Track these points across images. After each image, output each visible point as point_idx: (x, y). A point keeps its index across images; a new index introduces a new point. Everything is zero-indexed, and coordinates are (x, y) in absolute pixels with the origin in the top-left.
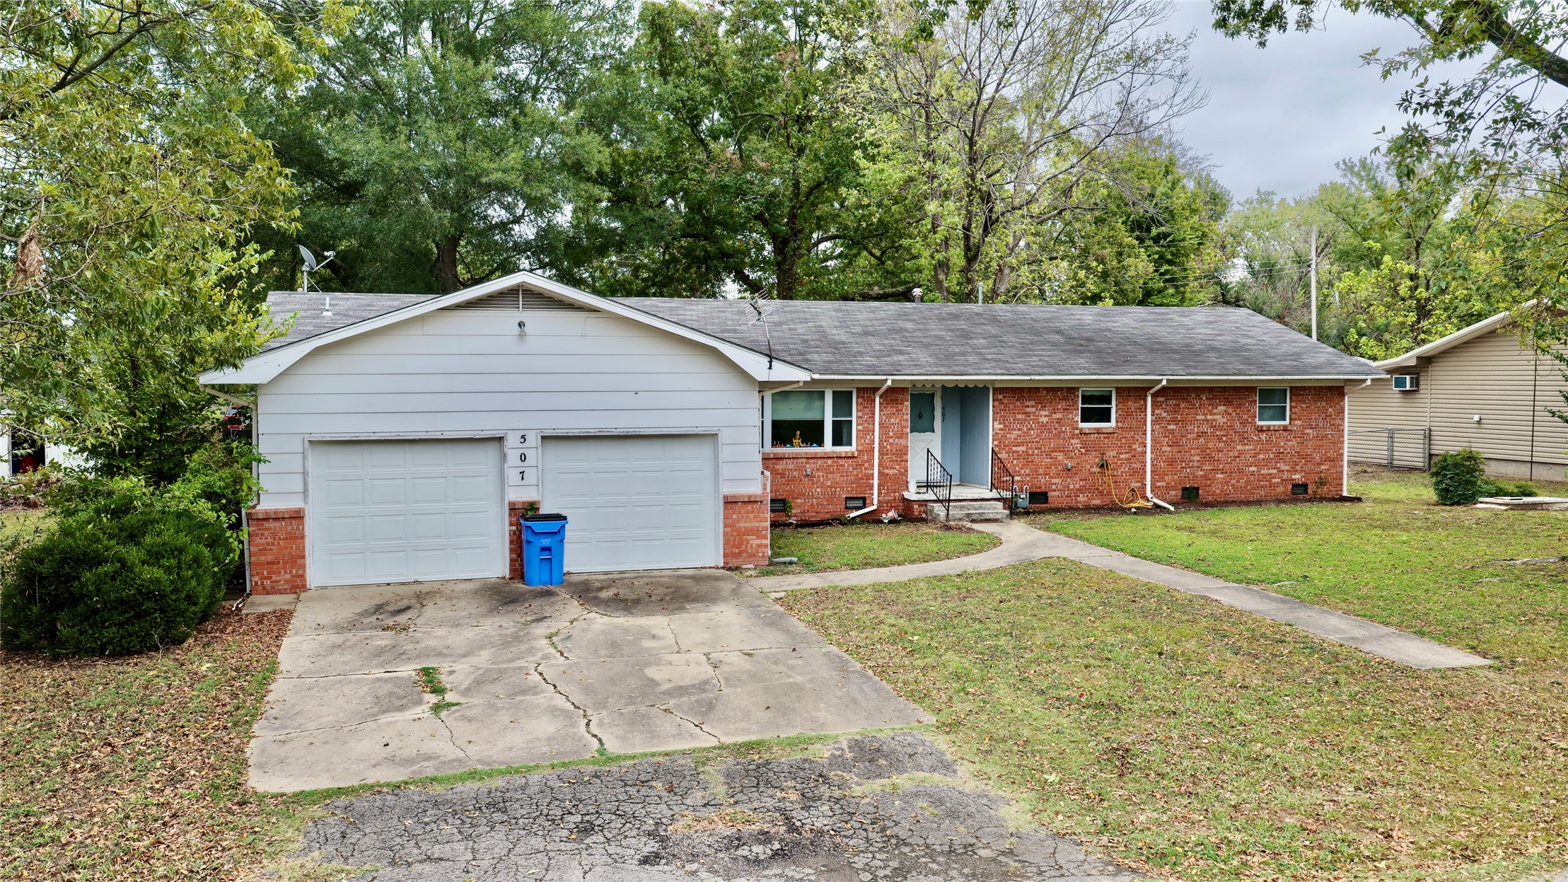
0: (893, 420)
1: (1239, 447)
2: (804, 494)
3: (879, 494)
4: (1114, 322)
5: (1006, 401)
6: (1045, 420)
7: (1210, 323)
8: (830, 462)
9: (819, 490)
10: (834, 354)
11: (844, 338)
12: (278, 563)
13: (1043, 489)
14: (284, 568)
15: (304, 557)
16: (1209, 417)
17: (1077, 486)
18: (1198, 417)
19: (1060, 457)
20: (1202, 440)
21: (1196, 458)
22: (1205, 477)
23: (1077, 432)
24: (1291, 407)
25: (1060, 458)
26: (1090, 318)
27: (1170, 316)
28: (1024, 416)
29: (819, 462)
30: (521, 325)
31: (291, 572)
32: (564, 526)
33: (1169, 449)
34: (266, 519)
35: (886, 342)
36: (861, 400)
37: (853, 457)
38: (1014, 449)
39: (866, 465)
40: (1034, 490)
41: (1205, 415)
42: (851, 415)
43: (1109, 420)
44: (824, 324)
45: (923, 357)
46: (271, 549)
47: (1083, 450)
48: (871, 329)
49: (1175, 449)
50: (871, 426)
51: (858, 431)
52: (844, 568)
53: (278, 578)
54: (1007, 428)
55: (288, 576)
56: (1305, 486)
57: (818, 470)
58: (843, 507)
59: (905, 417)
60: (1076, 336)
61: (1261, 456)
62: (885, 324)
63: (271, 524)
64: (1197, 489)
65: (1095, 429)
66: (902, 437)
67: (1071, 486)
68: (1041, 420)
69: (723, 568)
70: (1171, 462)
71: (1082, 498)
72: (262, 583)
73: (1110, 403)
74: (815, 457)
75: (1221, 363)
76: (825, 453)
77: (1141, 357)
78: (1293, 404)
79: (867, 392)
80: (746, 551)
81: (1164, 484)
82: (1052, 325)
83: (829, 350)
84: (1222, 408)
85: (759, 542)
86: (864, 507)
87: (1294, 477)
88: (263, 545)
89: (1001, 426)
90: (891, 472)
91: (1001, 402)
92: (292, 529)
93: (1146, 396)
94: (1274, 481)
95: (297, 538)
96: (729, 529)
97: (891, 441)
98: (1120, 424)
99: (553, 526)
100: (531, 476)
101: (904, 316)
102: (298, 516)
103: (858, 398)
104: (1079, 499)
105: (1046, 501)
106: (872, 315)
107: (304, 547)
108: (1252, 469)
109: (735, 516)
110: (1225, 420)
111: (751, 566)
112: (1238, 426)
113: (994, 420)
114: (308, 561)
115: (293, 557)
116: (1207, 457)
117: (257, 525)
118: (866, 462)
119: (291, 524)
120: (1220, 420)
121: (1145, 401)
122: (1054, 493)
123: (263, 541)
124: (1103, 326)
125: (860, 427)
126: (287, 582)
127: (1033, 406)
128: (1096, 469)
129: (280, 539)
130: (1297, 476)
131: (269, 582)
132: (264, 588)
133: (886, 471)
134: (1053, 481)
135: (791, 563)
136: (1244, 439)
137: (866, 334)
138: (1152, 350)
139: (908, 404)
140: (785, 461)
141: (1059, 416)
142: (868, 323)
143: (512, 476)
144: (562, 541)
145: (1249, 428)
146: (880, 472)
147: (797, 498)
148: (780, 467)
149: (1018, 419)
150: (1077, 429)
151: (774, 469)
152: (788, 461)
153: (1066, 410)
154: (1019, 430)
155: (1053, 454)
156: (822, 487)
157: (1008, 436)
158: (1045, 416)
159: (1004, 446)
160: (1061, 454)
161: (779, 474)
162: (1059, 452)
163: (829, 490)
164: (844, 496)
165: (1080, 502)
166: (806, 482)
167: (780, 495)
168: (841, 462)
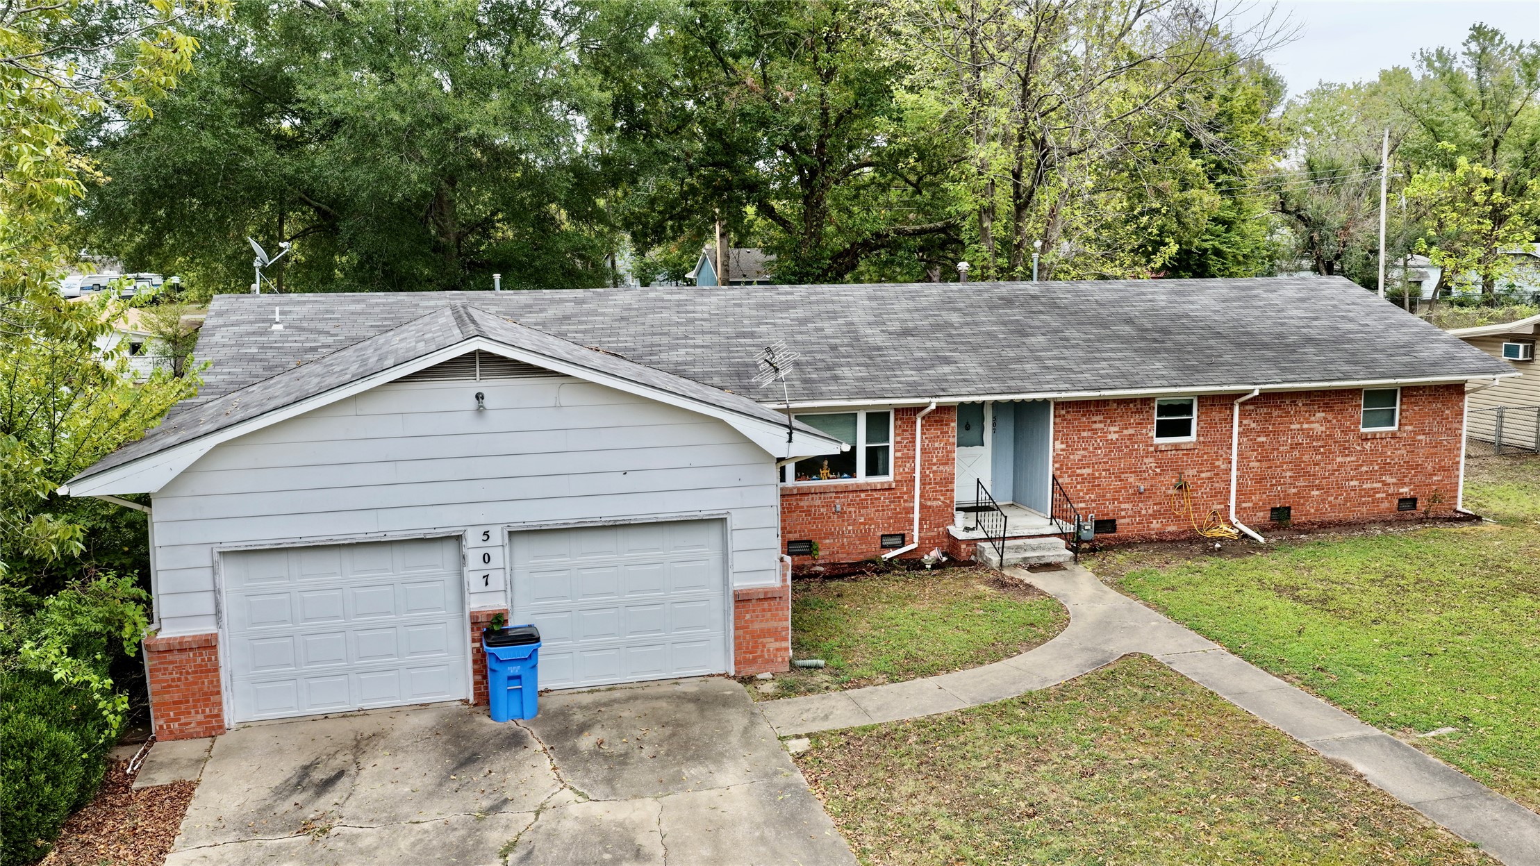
0: (937, 445)
1: (1339, 459)
2: (832, 534)
3: (921, 529)
4: (1192, 303)
5: (1069, 417)
6: (1114, 437)
7: (1302, 300)
8: (863, 495)
9: (850, 528)
10: (866, 365)
11: (879, 340)
12: (188, 702)
13: (1111, 516)
14: (195, 707)
15: (219, 693)
16: (1305, 426)
17: (1150, 511)
18: (1293, 427)
19: (1132, 478)
20: (1296, 453)
21: (1289, 474)
22: (1298, 495)
23: (1152, 449)
24: (1401, 411)
25: (1131, 480)
26: (1164, 297)
27: (1255, 292)
28: (1090, 434)
29: (851, 495)
30: (479, 397)
31: (203, 712)
32: (536, 650)
33: (1257, 464)
34: (170, 651)
35: (929, 344)
36: (899, 423)
37: (890, 489)
38: (1079, 471)
39: (905, 497)
40: (1101, 518)
41: (1301, 423)
42: (887, 440)
43: (1189, 434)
44: (856, 320)
45: (972, 365)
46: (177, 686)
47: (1158, 470)
48: (911, 325)
49: (1265, 464)
50: (911, 453)
51: (896, 458)
52: (881, 678)
53: (188, 720)
54: (1071, 448)
55: (200, 717)
56: (1413, 501)
57: (849, 505)
58: (878, 546)
59: (951, 440)
60: (1149, 326)
61: (1364, 469)
62: (926, 317)
63: (176, 657)
64: (1289, 509)
65: (1172, 445)
66: (947, 464)
67: (1144, 512)
68: (1109, 437)
69: (734, 677)
70: (1260, 480)
71: (1155, 525)
72: (169, 727)
73: (1190, 413)
74: (846, 491)
75: (1322, 363)
76: (858, 485)
77: (1227, 357)
78: (1404, 407)
79: (907, 413)
80: (762, 656)
81: (1250, 505)
82: (1120, 311)
83: (861, 360)
84: (1320, 415)
85: (778, 645)
86: (903, 544)
87: (1401, 490)
88: (167, 681)
89: (1064, 446)
90: (935, 503)
91: (1063, 418)
92: (203, 660)
93: (1233, 404)
94: (1378, 496)
95: (209, 671)
96: (741, 632)
97: (935, 468)
98: (1202, 439)
99: (522, 650)
100: (497, 580)
101: (948, 303)
102: (208, 645)
103: (896, 419)
104: (1152, 526)
105: (1114, 529)
106: (911, 304)
107: (218, 681)
108: (1352, 483)
109: (748, 617)
110: (1324, 429)
111: (768, 675)
112: (1338, 434)
113: (1055, 440)
114: (225, 696)
115: (205, 694)
116: (1300, 471)
117: (159, 658)
118: (906, 493)
119: (201, 655)
120: (1318, 428)
121: (1232, 410)
122: (1123, 521)
123: (167, 677)
124: (1179, 309)
125: (899, 454)
126: (199, 723)
127: (1100, 422)
128: (1172, 491)
129: (188, 673)
130: (1404, 490)
131: (176, 725)
132: (171, 732)
133: (929, 503)
134: (1123, 506)
135: (817, 667)
136: (1345, 449)
137: (906, 333)
138: (1239, 345)
139: (954, 424)
140: (810, 497)
141: (1131, 431)
142: (907, 316)
143: (474, 580)
144: (534, 667)
145: (1351, 437)
146: (921, 504)
147: (825, 538)
148: (804, 503)
149: (1083, 438)
150: (1151, 445)
151: (797, 506)
152: (814, 496)
153: (1140, 424)
154: (1084, 449)
155: (1123, 476)
156: (853, 525)
157: (1071, 457)
158: (1115, 432)
159: (1067, 469)
160: (1133, 475)
161: (803, 511)
162: (1131, 473)
163: (862, 527)
164: (880, 534)
165: (1153, 529)
166: (836, 519)
167: (805, 535)
168: (876, 495)
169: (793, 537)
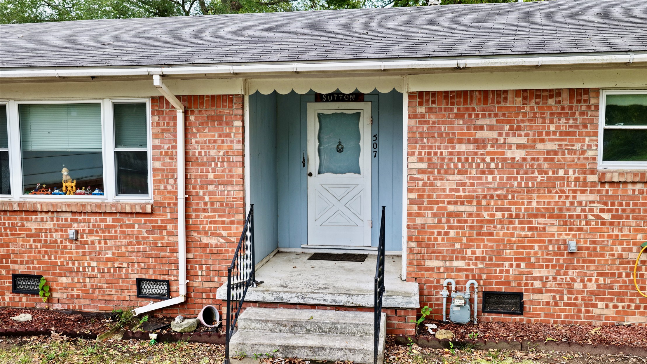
2: (70, 270)
3: (193, 276)
5: (433, 118)
6: (518, 154)
8: (109, 220)
9: (94, 264)
13: (514, 287)
17: (592, 286)
23: (593, 178)
25: (553, 229)
28: (471, 147)
29: (93, 219)
36: (157, 118)
38: (451, 208)
39: (170, 227)
40: (494, 288)
42: (145, 145)
47: (607, 217)
51: (155, 170)
57: (91, 232)
58: (133, 294)
59: (235, 147)
65: (635, 174)
67: (578, 286)
68: (509, 154)
71: (602, 310)
74: (87, 212)
79: (169, 105)
86: (169, 295)
89: (424, 166)
90: (214, 240)
91: (422, 120)
97: (211, 188)
103: (154, 114)
104: (596, 311)
105: (520, 310)
113: (411, 154)
118: (170, 222)
122: (537, 297)
125: (158, 164)
128: (636, 256)
133: (205, 239)
134: (536, 272)
140: (39, 216)
141: (551, 146)
146: (190, 239)
147: (60, 275)
148: (32, 224)
149: (459, 153)
150: (593, 172)
151: (23, 229)
152: (44, 215)
153: (568, 134)
154: (460, 172)
155: (535, 222)
156: (98, 260)
157: (438, 184)
158: (519, 147)
159: (430, 202)
160: (555, 221)
161: (31, 236)
162: (551, 217)
163: (110, 265)
164: (135, 276)
165: (599, 318)
166: (74, 251)
167: (34, 268)
168: (128, 220)
169: (19, 269)
